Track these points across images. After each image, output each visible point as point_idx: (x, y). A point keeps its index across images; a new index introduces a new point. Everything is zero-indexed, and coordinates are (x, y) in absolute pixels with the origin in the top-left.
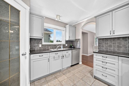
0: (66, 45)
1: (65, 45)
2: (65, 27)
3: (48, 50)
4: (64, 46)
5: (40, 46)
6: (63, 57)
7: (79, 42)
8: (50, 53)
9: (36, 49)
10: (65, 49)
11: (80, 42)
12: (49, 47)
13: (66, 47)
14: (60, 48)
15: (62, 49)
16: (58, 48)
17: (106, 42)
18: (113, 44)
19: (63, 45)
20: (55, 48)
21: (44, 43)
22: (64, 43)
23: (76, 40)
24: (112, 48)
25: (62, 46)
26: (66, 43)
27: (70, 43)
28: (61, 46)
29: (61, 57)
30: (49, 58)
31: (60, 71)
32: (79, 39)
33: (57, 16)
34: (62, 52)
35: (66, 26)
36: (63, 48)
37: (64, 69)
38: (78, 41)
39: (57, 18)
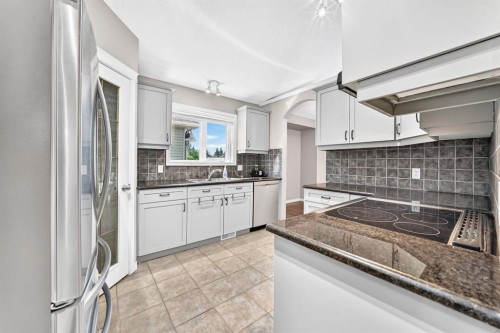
0: (240, 168)
1: (236, 167)
2: (236, 113)
3: (183, 180)
4: (232, 171)
5: (161, 169)
6: (225, 202)
7: (277, 158)
8: (190, 189)
9: (148, 178)
10: (233, 179)
11: (280, 159)
12: (187, 174)
13: (240, 173)
14: (220, 175)
15: (225, 178)
16: (212, 177)
17: (344, 161)
18: (359, 165)
19: (230, 168)
20: (204, 176)
21: (170, 162)
22: (231, 160)
23: (271, 151)
24: (356, 177)
25: (225, 171)
26: (239, 163)
27: (253, 163)
28: (220, 170)
29: (219, 202)
30: (185, 201)
31: (216, 240)
32: (278, 151)
33: (210, 82)
34: (221, 186)
35: (239, 109)
36: (229, 176)
37: (227, 235)
38: (275, 157)
39: (209, 88)
